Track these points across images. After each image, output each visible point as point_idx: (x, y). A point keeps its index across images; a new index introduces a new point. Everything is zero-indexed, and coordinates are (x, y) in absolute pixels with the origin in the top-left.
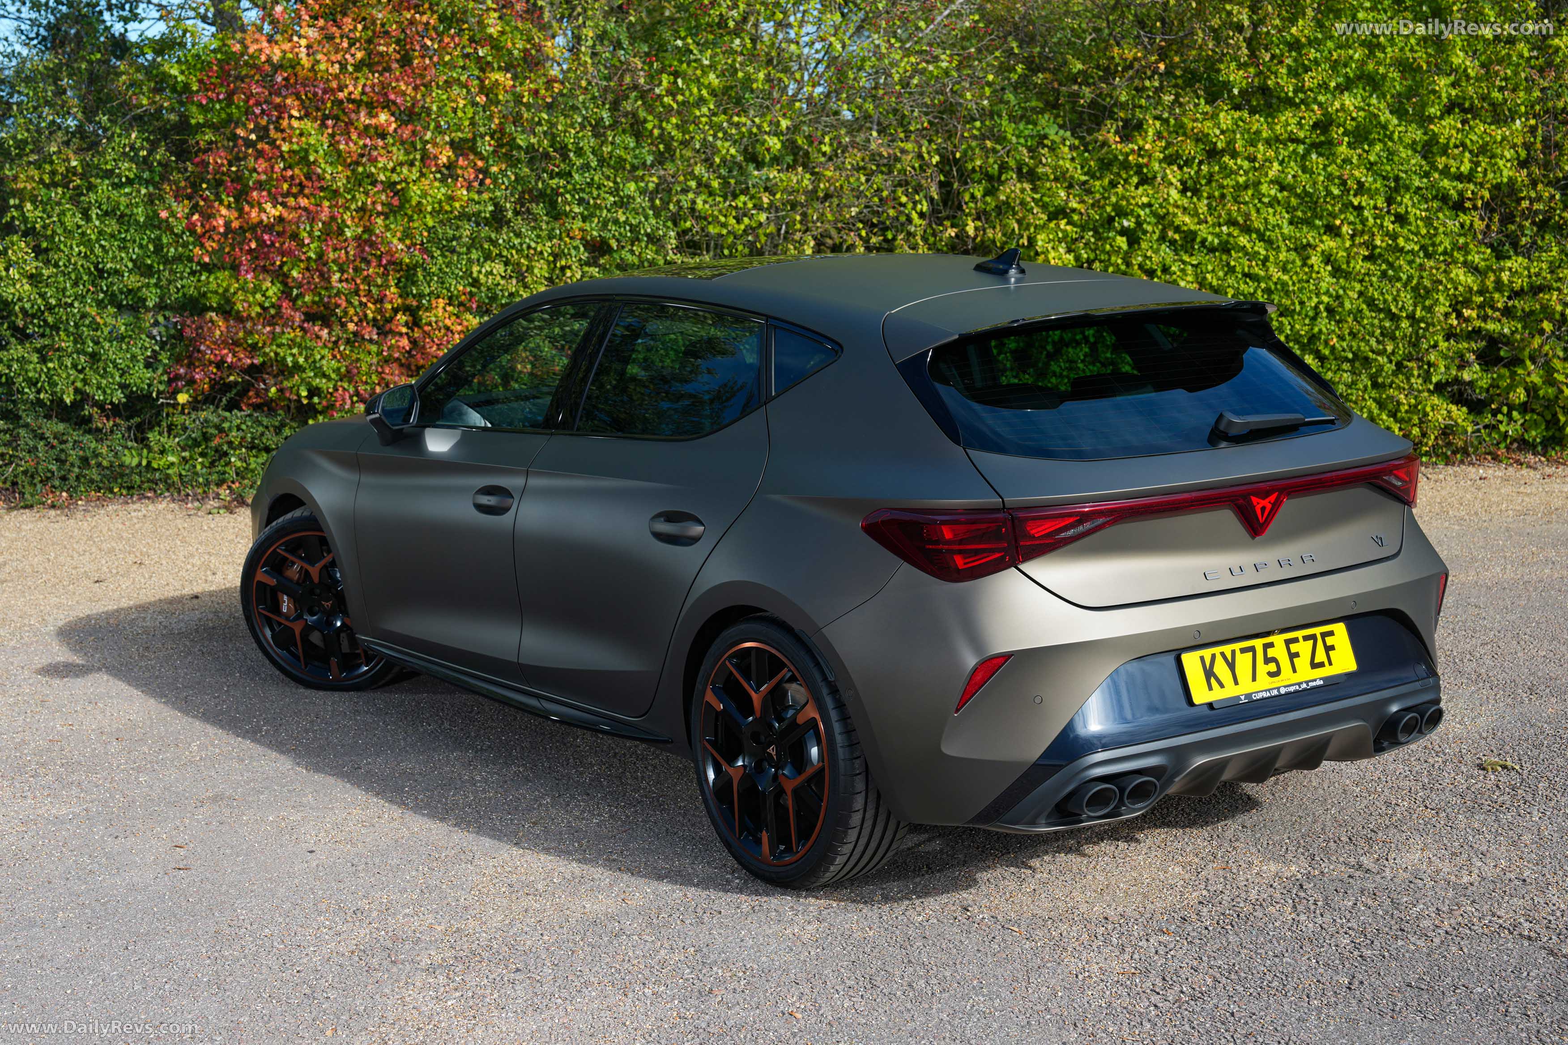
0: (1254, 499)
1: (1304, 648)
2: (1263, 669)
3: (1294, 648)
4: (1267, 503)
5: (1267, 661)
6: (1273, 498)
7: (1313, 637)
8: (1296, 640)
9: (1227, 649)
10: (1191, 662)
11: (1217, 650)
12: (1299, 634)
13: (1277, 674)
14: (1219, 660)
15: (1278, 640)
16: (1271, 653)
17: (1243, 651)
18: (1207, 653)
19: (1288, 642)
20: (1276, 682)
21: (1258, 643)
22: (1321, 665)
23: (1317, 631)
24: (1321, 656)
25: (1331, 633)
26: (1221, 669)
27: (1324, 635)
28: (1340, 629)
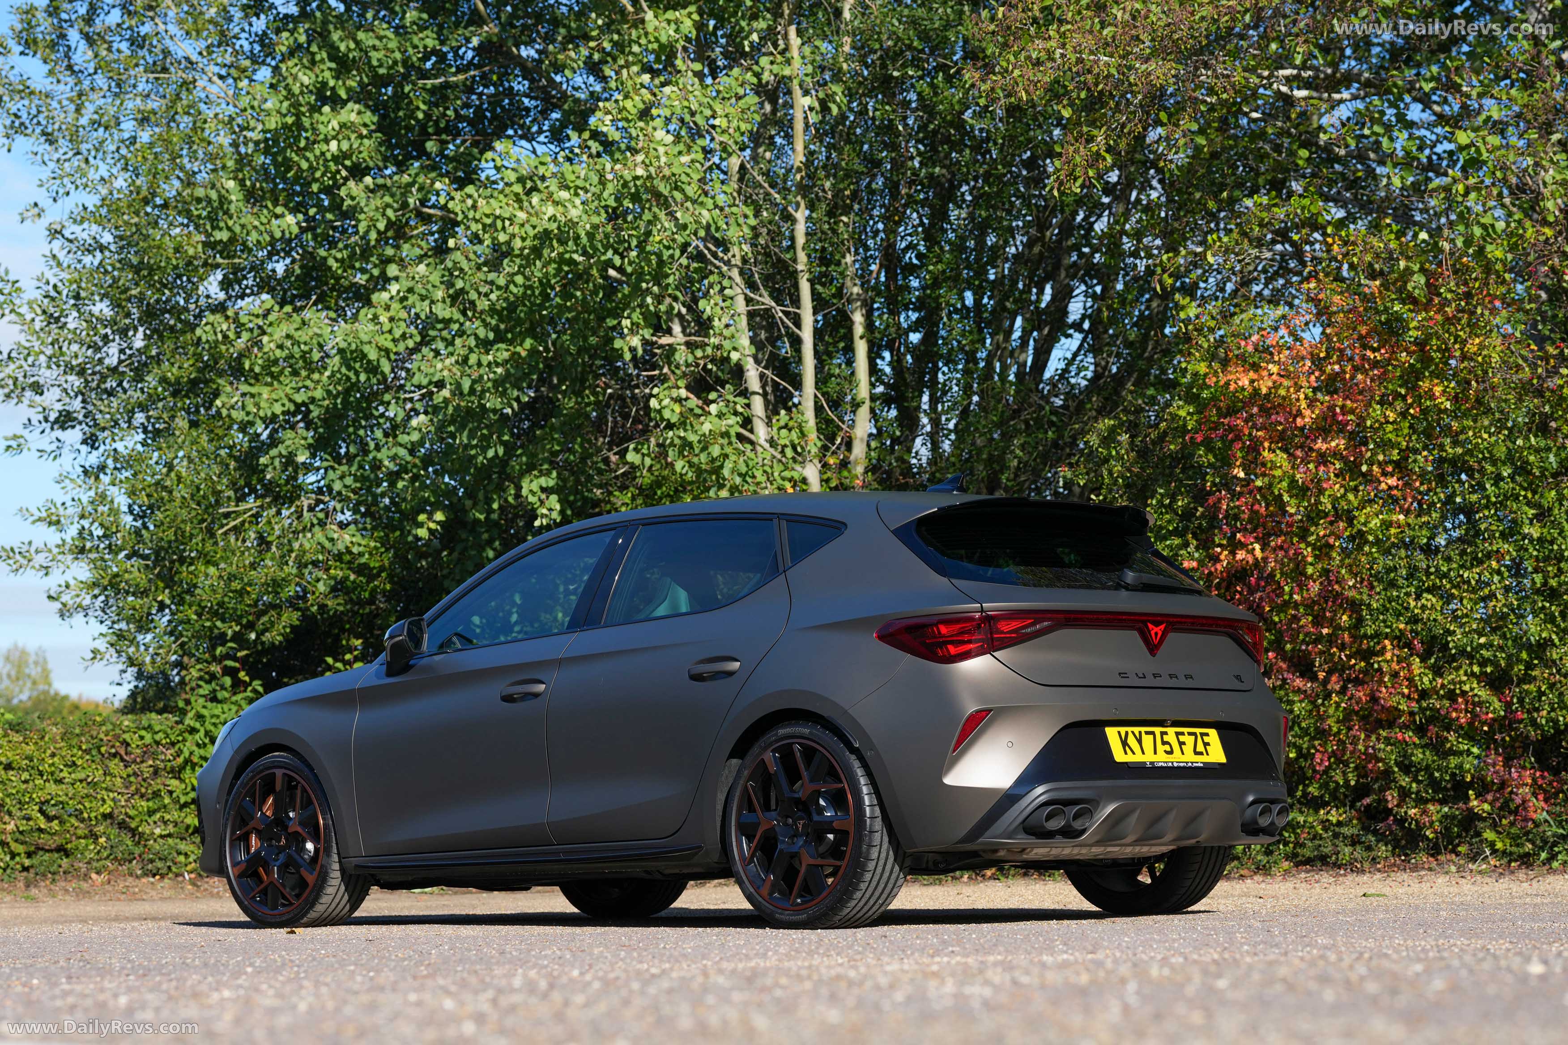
0: (1150, 626)
1: (1189, 740)
2: (1161, 748)
3: (1182, 738)
4: (1159, 630)
5: (1164, 743)
6: (1162, 627)
7: (1194, 734)
8: (1183, 734)
9: (1136, 730)
10: (1112, 733)
11: (1129, 729)
12: (1186, 730)
13: (1171, 752)
14: (1130, 735)
15: (1171, 731)
16: (1166, 738)
17: (1147, 733)
18: (1123, 730)
19: (1178, 734)
20: (1169, 758)
21: (1157, 730)
22: (1201, 753)
23: (1198, 731)
24: (1200, 748)
25: (1207, 735)
26: (1132, 741)
27: (1202, 735)
28: (1213, 733)
